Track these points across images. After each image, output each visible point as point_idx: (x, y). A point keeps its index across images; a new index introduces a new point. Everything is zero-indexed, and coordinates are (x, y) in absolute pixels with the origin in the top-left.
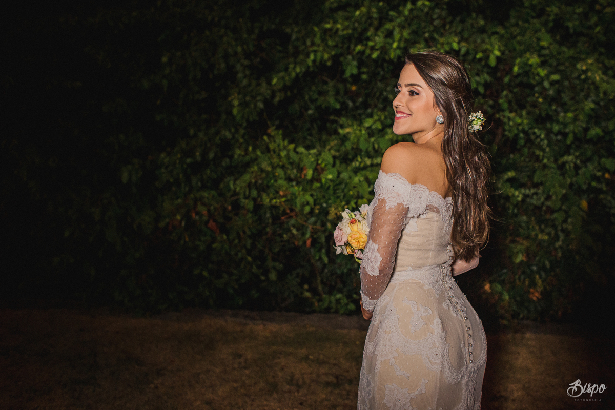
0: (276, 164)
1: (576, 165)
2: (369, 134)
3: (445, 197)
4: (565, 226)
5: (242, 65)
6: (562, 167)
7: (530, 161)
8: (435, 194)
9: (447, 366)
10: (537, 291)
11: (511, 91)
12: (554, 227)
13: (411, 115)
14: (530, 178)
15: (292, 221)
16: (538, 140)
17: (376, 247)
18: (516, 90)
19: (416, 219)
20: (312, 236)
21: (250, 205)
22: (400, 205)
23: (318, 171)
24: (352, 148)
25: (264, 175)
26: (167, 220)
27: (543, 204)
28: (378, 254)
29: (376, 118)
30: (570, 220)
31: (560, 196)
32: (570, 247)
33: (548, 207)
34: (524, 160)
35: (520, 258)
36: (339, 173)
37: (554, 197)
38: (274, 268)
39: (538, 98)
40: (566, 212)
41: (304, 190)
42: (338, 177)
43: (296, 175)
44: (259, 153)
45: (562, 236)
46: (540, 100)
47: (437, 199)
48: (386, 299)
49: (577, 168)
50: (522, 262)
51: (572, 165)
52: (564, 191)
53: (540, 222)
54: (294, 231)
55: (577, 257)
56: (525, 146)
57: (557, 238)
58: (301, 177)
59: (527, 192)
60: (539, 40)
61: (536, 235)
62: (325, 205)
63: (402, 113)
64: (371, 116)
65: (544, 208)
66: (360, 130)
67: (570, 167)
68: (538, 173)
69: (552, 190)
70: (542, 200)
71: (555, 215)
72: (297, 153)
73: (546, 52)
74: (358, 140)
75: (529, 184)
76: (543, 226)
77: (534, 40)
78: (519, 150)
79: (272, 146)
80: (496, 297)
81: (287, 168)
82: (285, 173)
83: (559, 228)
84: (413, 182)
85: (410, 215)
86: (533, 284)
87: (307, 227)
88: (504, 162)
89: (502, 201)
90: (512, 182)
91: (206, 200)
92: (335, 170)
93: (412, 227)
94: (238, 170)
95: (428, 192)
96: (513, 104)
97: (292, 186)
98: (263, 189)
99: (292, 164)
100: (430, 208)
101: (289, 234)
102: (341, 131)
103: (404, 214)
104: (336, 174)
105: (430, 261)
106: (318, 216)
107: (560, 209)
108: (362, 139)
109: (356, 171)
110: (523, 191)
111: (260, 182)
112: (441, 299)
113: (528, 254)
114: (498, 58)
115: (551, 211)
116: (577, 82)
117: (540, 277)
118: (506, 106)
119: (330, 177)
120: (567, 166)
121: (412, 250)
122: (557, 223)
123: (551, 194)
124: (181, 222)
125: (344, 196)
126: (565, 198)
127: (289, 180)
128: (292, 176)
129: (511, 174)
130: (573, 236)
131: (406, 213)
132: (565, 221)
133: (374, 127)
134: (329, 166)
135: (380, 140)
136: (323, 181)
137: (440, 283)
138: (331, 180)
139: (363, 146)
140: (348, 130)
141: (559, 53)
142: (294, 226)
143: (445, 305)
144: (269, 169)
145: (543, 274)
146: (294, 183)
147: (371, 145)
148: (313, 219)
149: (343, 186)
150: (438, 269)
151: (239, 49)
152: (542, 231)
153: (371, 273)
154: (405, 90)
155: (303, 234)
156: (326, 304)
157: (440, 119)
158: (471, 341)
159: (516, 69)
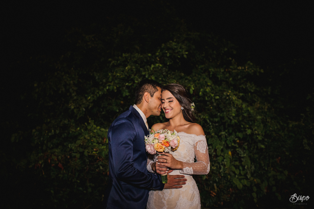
0: (92, 136)
1: (226, 136)
4: (223, 163)
5: (73, 89)
6: (220, 137)
10: (214, 192)
13: (172, 109)
15: (100, 163)
16: (208, 125)
21: (78, 155)
25: (86, 141)
26: (33, 164)
27: (212, 153)
30: (225, 160)
31: (220, 149)
32: (226, 172)
35: (205, 177)
37: (218, 150)
38: (90, 186)
39: (211, 107)
40: (223, 156)
43: (102, 141)
44: (83, 130)
45: (222, 167)
46: (211, 108)
51: (224, 136)
52: (222, 147)
53: (212, 161)
54: (101, 168)
55: (229, 176)
57: (220, 168)
58: (103, 142)
63: (168, 109)
65: (213, 155)
67: (223, 136)
68: (210, 140)
70: (212, 151)
71: (218, 158)
72: (101, 131)
76: (213, 163)
77: (204, 82)
79: (89, 128)
81: (97, 138)
82: (97, 140)
83: (221, 163)
91: (56, 153)
94: (75, 138)
97: (100, 146)
98: (85, 147)
99: (99, 136)
101: (98, 169)
107: (221, 155)
111: (85, 144)
114: (193, 90)
115: (217, 156)
120: (222, 136)
122: (219, 161)
123: (216, 148)
124: (41, 164)
126: (222, 151)
127: (98, 143)
128: (100, 142)
130: (226, 167)
132: (223, 161)
141: (216, 88)
142: (101, 165)
144: (89, 138)
151: (72, 82)
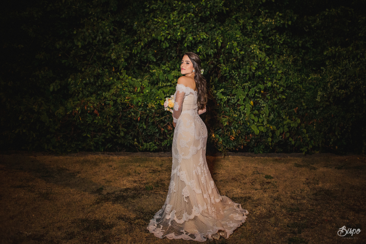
0: (124, 85)
2: (164, 73)
3: (195, 90)
4: (244, 111)
6: (244, 88)
7: (231, 85)
8: (192, 89)
9: (196, 135)
10: (233, 136)
11: (224, 55)
12: (240, 112)
13: (186, 69)
14: (231, 92)
15: (132, 110)
16: (235, 76)
17: (177, 103)
18: (226, 55)
19: (187, 96)
20: (140, 116)
21: (112, 103)
22: (183, 92)
23: (142, 88)
24: (156, 79)
25: (119, 90)
26: (71, 111)
27: (236, 103)
28: (178, 105)
29: (167, 65)
30: (246, 109)
31: (243, 99)
32: (246, 119)
33: (238, 104)
34: (229, 85)
35: (226, 124)
36: (151, 89)
37: (240, 100)
38: (122, 130)
40: (245, 106)
41: (137, 96)
42: (151, 91)
43: (133, 90)
44: (115, 80)
45: (243, 115)
46: (235, 60)
47: (193, 91)
48: (180, 118)
49: (249, 88)
50: (227, 125)
51: (248, 87)
52: (244, 97)
53: (235, 110)
54: (133, 114)
55: (248, 123)
56: (229, 79)
57: (241, 116)
58: (135, 91)
59: (229, 97)
60: (236, 34)
61: (233, 115)
62: (146, 103)
64: (165, 64)
65: (236, 104)
66: (160, 71)
68: (234, 90)
69: (240, 97)
70: (236, 101)
71: (241, 107)
72: (132, 80)
73: (239, 39)
74: (159, 75)
75: (231, 95)
78: (227, 80)
79: (121, 77)
80: (217, 140)
81: (129, 87)
82: (128, 89)
83: (242, 112)
84: (186, 86)
85: (186, 95)
86: (232, 134)
87: (139, 112)
88: (221, 85)
89: (219, 101)
90: (223, 93)
91: (92, 101)
92: (149, 88)
93: (186, 98)
94: (108, 87)
95: (190, 89)
96: (225, 61)
97: (132, 95)
98: (118, 96)
99: (130, 85)
100: (191, 93)
101: (130, 115)
102: (151, 71)
103: (184, 95)
104: (150, 90)
105: (191, 108)
106: (143, 107)
107: (242, 105)
108: (161, 75)
109: (159, 89)
110: (227, 97)
111: (117, 93)
112: (194, 118)
113: (229, 122)
114: (221, 43)
115: (239, 105)
116: (250, 53)
117: (235, 131)
118: (222, 61)
119: (147, 91)
120: (246, 87)
121: (186, 105)
122: (241, 110)
123: (239, 98)
124: (78, 111)
125: (154, 99)
126: (244, 100)
127: (129, 92)
128: (131, 91)
129: (222, 90)
130: (247, 115)
131: (185, 94)
132: (244, 109)
133: (166, 69)
134: (147, 87)
135: (168, 75)
136: (144, 92)
137: (194, 114)
138: (148, 93)
139: (161, 78)
140: (154, 71)
141: (244, 40)
142: (133, 112)
143: (195, 120)
144: (121, 87)
145: (235, 130)
146: (132, 94)
147: (165, 77)
148: (141, 109)
149: (153, 95)
150: (194, 111)
152: (235, 113)
153: (176, 110)
154: (185, 62)
155: (137, 115)
156: (145, 147)
157: (194, 71)
158: (203, 130)
159: (227, 47)
